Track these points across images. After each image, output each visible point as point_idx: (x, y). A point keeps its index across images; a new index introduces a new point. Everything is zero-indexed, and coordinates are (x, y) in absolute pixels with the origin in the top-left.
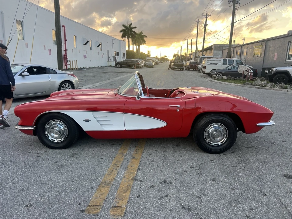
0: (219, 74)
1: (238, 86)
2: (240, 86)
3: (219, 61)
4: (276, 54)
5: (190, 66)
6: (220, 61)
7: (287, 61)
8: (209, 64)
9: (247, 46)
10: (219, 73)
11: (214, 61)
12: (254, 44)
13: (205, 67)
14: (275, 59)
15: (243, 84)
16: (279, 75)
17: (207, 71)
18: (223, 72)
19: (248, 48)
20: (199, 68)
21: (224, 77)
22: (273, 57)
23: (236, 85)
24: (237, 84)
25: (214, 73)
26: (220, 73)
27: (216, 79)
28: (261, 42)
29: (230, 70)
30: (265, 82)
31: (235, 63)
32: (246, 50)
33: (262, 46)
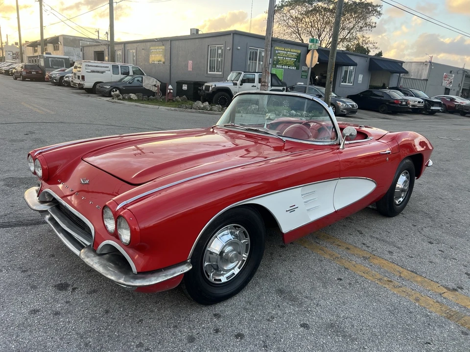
0: (114, 90)
1: (172, 110)
2: (175, 110)
3: (106, 67)
4: (190, 62)
5: (27, 73)
6: (108, 67)
7: (209, 72)
8: (90, 71)
9: (135, 45)
10: (115, 88)
11: (97, 66)
12: (148, 43)
13: (83, 77)
14: (190, 69)
15: (179, 107)
16: (220, 93)
17: (88, 84)
18: (121, 87)
19: (138, 49)
20: (55, 77)
21: (133, 96)
22: (187, 66)
23: (168, 110)
24: (169, 108)
25: (106, 88)
26: (117, 88)
27: (120, 99)
28: (163, 41)
29: (130, 83)
30: (207, 103)
31: (131, 73)
32: (134, 51)
33: (164, 47)
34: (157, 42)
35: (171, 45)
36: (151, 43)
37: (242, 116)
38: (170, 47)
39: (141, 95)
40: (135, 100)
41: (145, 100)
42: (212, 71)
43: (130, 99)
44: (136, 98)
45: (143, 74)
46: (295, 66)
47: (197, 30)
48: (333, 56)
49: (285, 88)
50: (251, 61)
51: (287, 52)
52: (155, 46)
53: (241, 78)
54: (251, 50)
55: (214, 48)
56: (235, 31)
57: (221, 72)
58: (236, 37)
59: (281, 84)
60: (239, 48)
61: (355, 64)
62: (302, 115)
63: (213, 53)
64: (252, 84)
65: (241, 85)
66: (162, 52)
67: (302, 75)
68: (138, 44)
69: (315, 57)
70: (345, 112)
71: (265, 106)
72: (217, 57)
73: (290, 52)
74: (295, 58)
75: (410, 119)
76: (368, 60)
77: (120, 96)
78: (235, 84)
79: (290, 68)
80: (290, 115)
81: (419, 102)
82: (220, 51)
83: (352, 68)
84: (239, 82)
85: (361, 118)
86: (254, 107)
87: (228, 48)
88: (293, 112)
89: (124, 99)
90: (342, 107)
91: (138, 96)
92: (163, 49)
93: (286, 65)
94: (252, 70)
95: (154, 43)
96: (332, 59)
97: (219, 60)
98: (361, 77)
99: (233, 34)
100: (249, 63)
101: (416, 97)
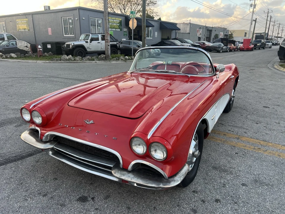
1: (47, 63)
2: (49, 62)
4: (50, 29)
7: (64, 35)
9: (4, 19)
12: (14, 17)
14: (50, 33)
15: (51, 60)
16: (78, 49)
18: (1, 49)
19: (7, 21)
21: (13, 55)
22: (47, 31)
23: (44, 62)
24: (45, 61)
27: (4, 58)
28: (25, 15)
29: (8, 46)
30: (71, 56)
31: (6, 39)
32: (4, 23)
33: (27, 20)
34: (21, 16)
35: (32, 18)
36: (17, 17)
37: (96, 62)
38: (33, 19)
39: (19, 54)
40: (16, 58)
41: (23, 57)
42: (67, 35)
43: (12, 58)
44: (16, 56)
45: (15, 39)
46: (119, 28)
47: (49, 7)
48: (144, 21)
49: (118, 42)
50: (93, 27)
51: (113, 20)
52: (20, 19)
53: (90, 38)
54: (91, 20)
55: (66, 19)
56: (80, 7)
57: (73, 34)
58: (81, 11)
59: (115, 41)
60: (84, 18)
61: (153, 26)
62: (132, 58)
63: (65, 22)
64: (98, 41)
65: (91, 42)
66: (26, 23)
67: (124, 34)
68: (7, 18)
69: (135, 23)
70: (154, 55)
71: (110, 55)
72: (69, 25)
73: (115, 20)
74: (118, 24)
75: (187, 56)
76: (159, 23)
77: (3, 56)
78: (87, 42)
79: (116, 30)
80: (125, 59)
81: (190, 46)
82: (70, 21)
83: (151, 28)
84: (89, 41)
85: (163, 58)
86: (103, 56)
87: (76, 19)
88: (127, 57)
89: (6, 58)
90: (152, 52)
91: (17, 55)
92: (27, 21)
93: (114, 28)
94: (94, 32)
95: (19, 16)
96: (144, 23)
97: (71, 26)
98: (156, 33)
99: (79, 9)
100: (91, 28)
101: (187, 43)
